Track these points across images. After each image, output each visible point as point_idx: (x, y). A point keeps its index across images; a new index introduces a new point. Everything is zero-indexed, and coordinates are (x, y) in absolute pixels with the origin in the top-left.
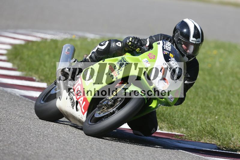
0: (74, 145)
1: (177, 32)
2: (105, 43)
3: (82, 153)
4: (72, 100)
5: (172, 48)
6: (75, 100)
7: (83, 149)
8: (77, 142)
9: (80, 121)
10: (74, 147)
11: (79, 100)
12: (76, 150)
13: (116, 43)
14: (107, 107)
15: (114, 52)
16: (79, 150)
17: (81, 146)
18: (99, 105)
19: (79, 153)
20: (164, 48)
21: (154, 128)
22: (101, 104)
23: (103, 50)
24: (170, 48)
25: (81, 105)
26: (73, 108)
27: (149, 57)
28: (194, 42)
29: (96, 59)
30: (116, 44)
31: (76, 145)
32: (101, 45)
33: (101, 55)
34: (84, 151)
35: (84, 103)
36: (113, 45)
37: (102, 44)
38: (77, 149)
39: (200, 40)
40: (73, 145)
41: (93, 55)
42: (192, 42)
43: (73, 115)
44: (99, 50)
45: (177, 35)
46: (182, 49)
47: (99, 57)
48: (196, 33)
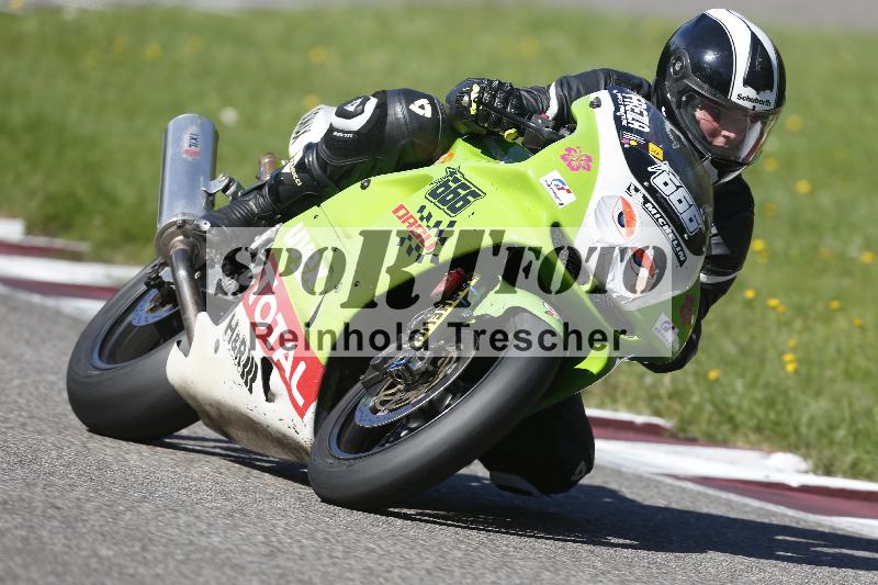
0: (22, 401)
1: (679, 59)
2: (363, 104)
3: (49, 431)
5: (655, 122)
6: (258, 356)
7: (55, 416)
8: (32, 389)
9: (283, 442)
10: (21, 409)
12: (29, 421)
13: (407, 106)
14: (406, 380)
15: (403, 142)
16: (41, 419)
17: (46, 405)
19: (40, 433)
20: (624, 123)
21: (583, 463)
22: (376, 368)
23: (356, 133)
24: (646, 119)
25: (287, 375)
26: (251, 390)
27: (569, 165)
28: (748, 105)
29: (325, 172)
30: (412, 107)
31: (29, 401)
32: (342, 114)
33: (346, 157)
34: (56, 423)
35: (302, 366)
36: (397, 111)
37: (350, 108)
38: (31, 417)
39: (771, 96)
40: (16, 402)
41: (312, 158)
42: (741, 102)
43: (249, 418)
44: (335, 133)
45: (676, 72)
46: (695, 132)
47: (335, 163)
48: (758, 68)
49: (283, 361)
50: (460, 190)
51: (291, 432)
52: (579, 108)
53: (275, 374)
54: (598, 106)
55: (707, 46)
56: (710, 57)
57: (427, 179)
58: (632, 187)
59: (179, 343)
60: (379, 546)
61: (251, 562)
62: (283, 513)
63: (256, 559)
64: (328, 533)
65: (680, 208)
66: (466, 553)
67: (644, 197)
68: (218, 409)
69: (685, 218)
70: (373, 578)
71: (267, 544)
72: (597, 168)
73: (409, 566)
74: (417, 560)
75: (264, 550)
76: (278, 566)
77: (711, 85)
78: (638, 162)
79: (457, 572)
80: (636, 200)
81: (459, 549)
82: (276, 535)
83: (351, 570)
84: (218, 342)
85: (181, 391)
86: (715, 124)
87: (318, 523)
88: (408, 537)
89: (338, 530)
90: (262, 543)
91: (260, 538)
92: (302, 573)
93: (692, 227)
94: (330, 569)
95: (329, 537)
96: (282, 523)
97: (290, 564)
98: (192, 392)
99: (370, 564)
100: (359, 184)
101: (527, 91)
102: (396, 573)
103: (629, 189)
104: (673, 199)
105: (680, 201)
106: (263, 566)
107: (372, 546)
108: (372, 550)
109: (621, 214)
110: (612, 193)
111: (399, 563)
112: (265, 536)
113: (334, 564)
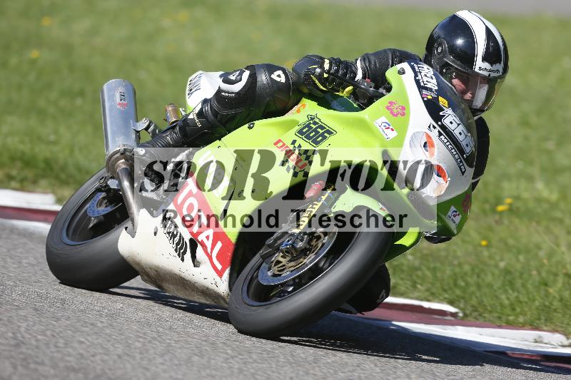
1: (440, 45)
2: (241, 74)
4: (175, 236)
6: (187, 237)
11: (200, 238)
13: (270, 76)
14: (292, 254)
15: (268, 99)
20: (422, 84)
21: (384, 291)
22: (270, 246)
23: (237, 93)
26: (183, 260)
27: (392, 113)
28: (486, 74)
30: (273, 76)
32: (227, 81)
35: (219, 245)
36: (263, 78)
37: (232, 77)
41: (207, 108)
42: (481, 72)
43: (181, 277)
44: (223, 94)
45: (439, 54)
47: (225, 113)
48: (491, 50)
49: (205, 241)
50: (319, 130)
51: (213, 287)
52: (391, 74)
53: (199, 250)
54: (404, 73)
55: (457, 36)
57: (294, 123)
58: (431, 126)
59: (126, 228)
60: (87, 340)
61: (5, 351)
62: (25, 319)
63: (7, 348)
64: (54, 331)
65: (461, 138)
66: (144, 345)
67: (439, 131)
68: (157, 271)
69: (463, 144)
70: (83, 361)
71: (15, 338)
72: (409, 114)
73: (107, 353)
74: (112, 349)
75: (13, 342)
76: (22, 353)
78: (434, 109)
79: (138, 356)
80: (434, 134)
81: (139, 341)
82: (20, 332)
83: (69, 355)
84: (156, 228)
85: (129, 260)
87: (48, 325)
88: (106, 334)
89: (60, 329)
90: (12, 338)
91: (10, 335)
92: (37, 357)
93: (468, 150)
94: (55, 355)
95: (55, 334)
96: (24, 325)
97: (30, 352)
98: (137, 260)
99: (82, 352)
100: (247, 125)
102: (98, 358)
103: (429, 127)
104: (456, 133)
105: (460, 134)
106: (12, 353)
107: (83, 340)
108: (82, 342)
109: (425, 143)
110: (419, 130)
111: (101, 351)
112: (13, 333)
113: (58, 352)
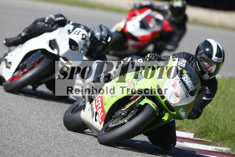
1: (201, 50)
2: (128, 59)
4: (92, 111)
6: (95, 111)
11: (98, 111)
13: (137, 60)
14: (120, 117)
18: (115, 116)
25: (99, 115)
26: (93, 119)
28: (216, 61)
35: (102, 113)
37: (125, 60)
43: (92, 126)
45: (200, 53)
46: (204, 67)
48: (219, 53)
49: (99, 113)
51: (98, 128)
53: (97, 115)
55: (207, 47)
56: (207, 50)
77: (208, 56)
84: (89, 108)
86: (209, 65)
98: (84, 120)
101: (165, 57)
